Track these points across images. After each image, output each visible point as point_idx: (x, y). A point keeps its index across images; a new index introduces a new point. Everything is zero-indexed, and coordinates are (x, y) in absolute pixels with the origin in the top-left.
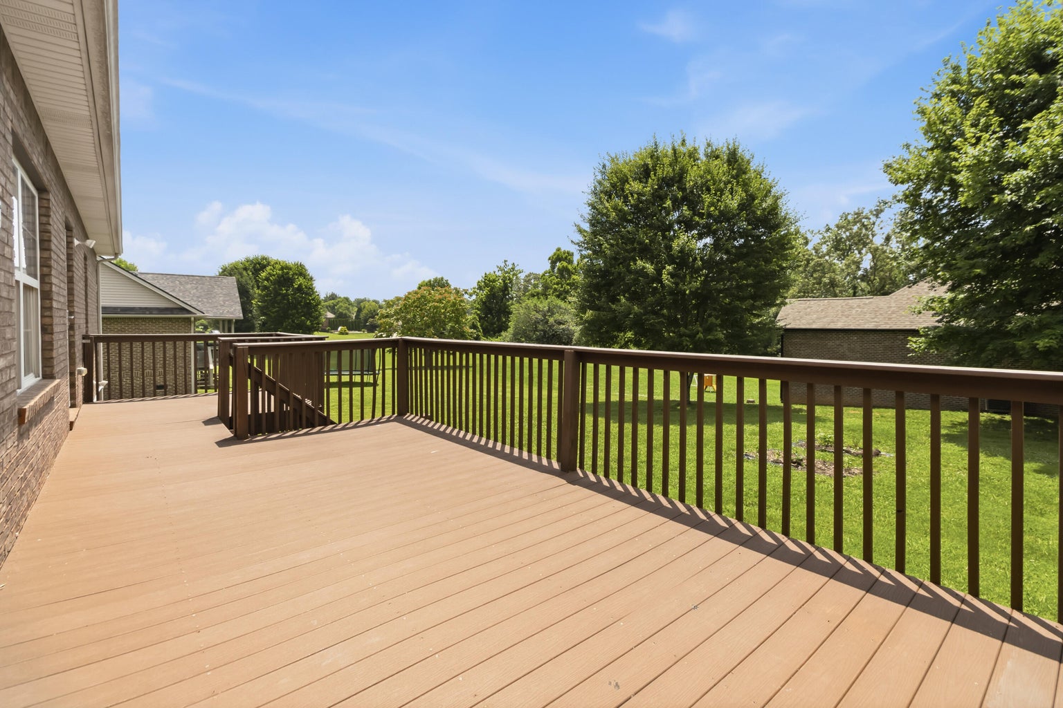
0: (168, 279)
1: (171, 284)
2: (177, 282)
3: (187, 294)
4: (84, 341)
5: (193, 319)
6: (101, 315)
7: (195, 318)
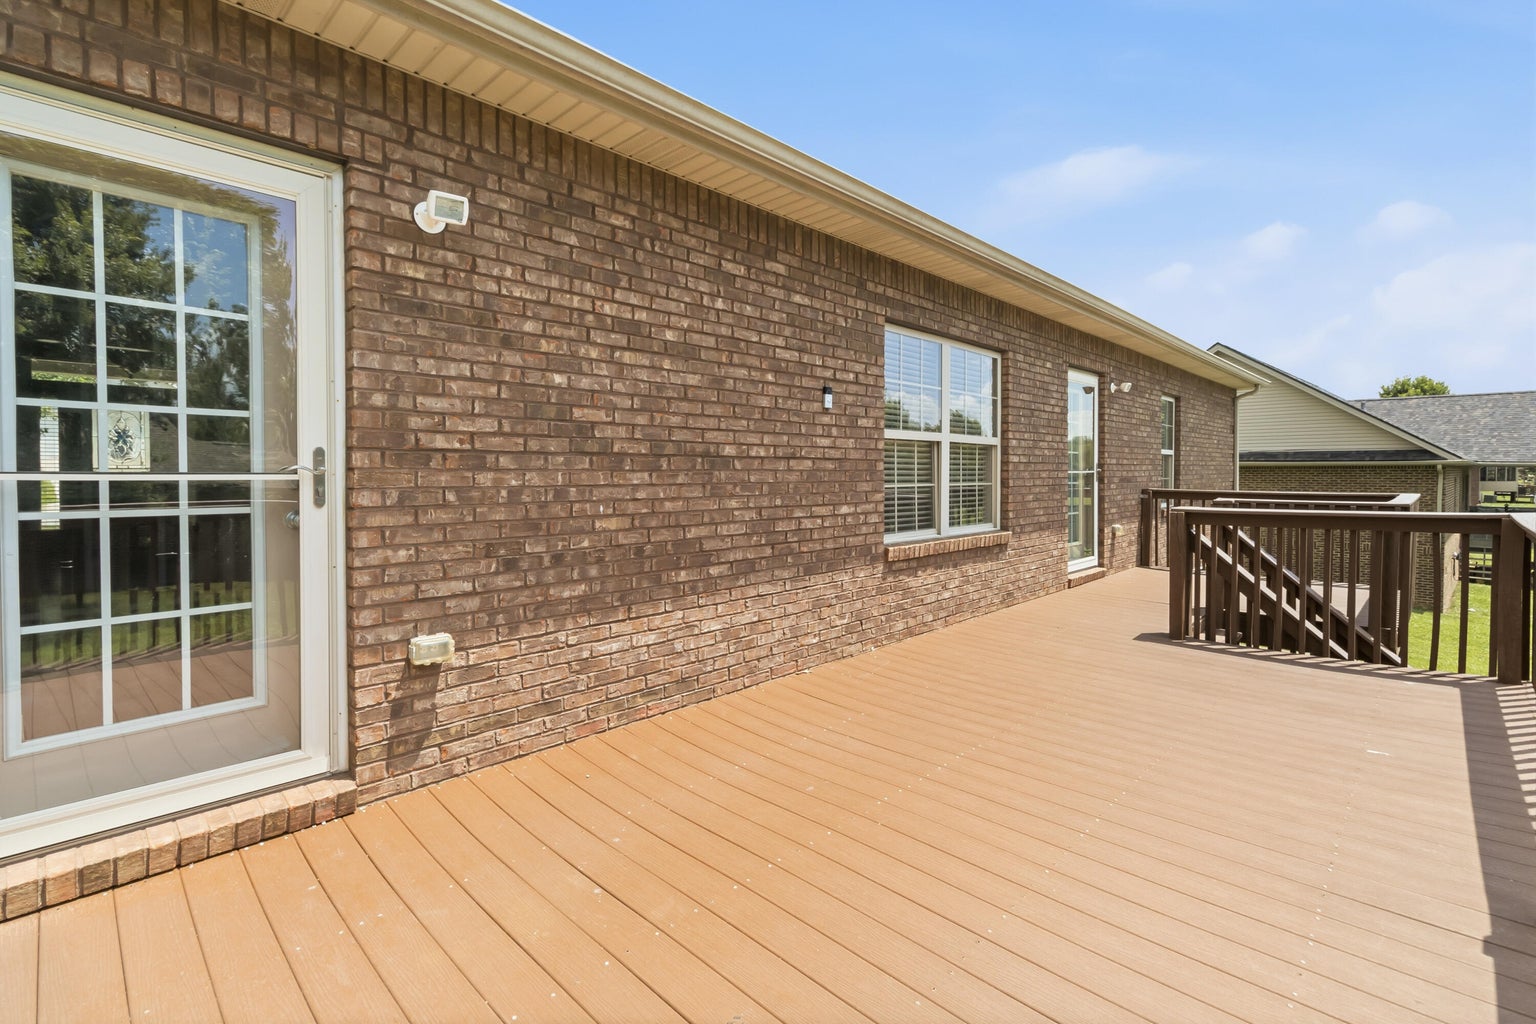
0: (1443, 403)
1: (1446, 412)
2: (1458, 408)
3: (1473, 425)
4: (1142, 496)
5: (1439, 467)
6: (1238, 463)
7: (1444, 467)
